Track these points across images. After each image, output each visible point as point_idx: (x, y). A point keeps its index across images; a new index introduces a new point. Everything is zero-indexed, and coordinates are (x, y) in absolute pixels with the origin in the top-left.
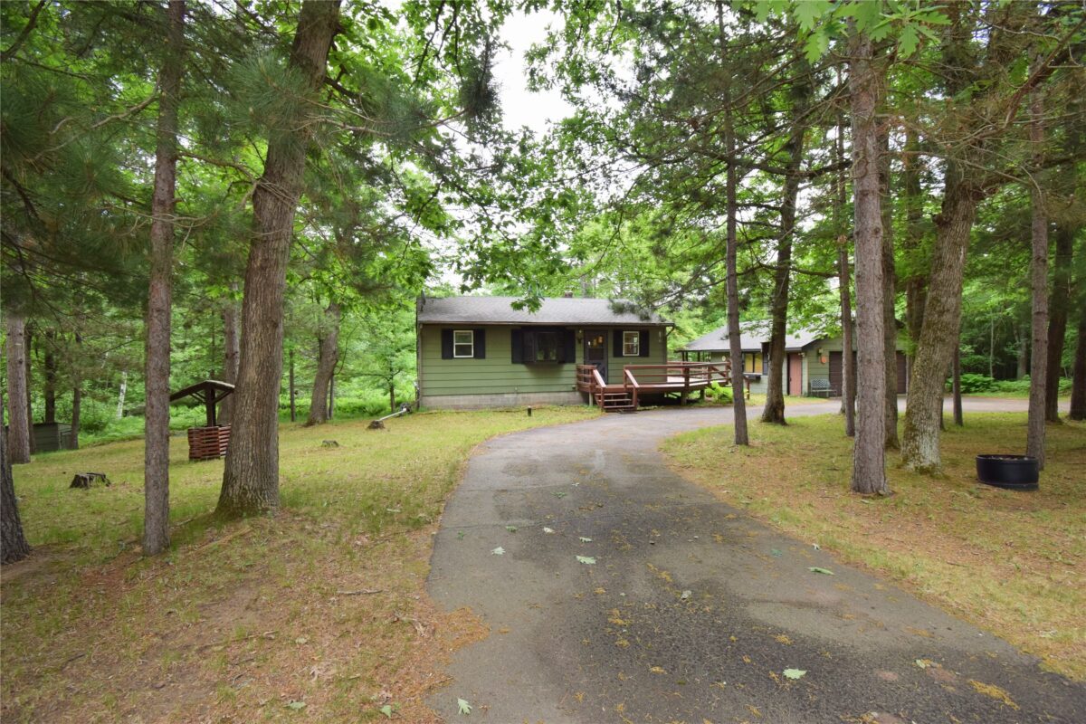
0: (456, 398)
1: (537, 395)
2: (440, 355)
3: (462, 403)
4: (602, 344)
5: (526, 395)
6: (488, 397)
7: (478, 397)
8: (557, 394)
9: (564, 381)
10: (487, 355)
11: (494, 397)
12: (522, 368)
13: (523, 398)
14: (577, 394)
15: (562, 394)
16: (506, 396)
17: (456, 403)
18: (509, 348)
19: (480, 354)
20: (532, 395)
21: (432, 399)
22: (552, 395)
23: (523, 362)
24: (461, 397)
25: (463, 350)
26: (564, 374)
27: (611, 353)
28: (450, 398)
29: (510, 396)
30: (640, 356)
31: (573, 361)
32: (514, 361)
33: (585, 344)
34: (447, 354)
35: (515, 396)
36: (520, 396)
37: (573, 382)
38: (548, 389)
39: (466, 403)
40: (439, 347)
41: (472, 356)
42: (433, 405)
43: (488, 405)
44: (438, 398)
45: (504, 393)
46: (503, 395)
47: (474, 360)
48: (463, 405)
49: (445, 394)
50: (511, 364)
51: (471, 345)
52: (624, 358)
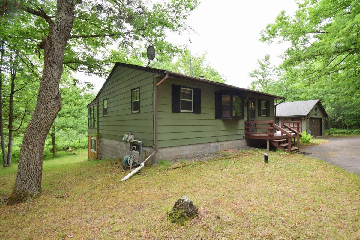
0: (181, 148)
1: (227, 143)
2: (170, 110)
3: (185, 153)
5: (223, 143)
6: (202, 146)
9: (239, 132)
10: (202, 111)
11: (205, 145)
12: (220, 122)
13: (221, 145)
14: (245, 140)
15: (238, 141)
16: (212, 144)
19: (197, 110)
20: (225, 143)
21: (164, 150)
22: (234, 142)
23: (221, 118)
24: (185, 148)
27: (257, 115)
28: (177, 148)
29: (214, 144)
30: (267, 116)
31: (243, 118)
32: (216, 117)
33: (248, 107)
34: (175, 109)
35: (216, 144)
36: (219, 143)
37: (243, 132)
38: (232, 138)
40: (170, 102)
41: (192, 111)
42: (165, 156)
43: (202, 153)
44: (168, 149)
45: (210, 143)
46: (210, 144)
47: (193, 114)
48: (186, 155)
49: (174, 145)
50: (215, 119)
51: (192, 101)
52: (262, 117)
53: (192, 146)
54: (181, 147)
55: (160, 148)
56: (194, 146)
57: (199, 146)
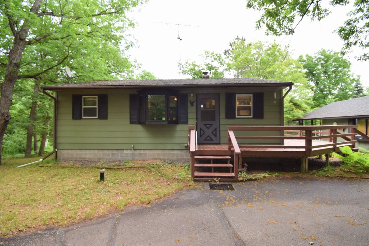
0: (84, 152)
1: (152, 152)
2: (71, 116)
3: (88, 156)
4: (214, 107)
5: (142, 152)
6: (110, 152)
7: (101, 152)
8: (171, 152)
9: (177, 140)
10: (108, 117)
11: (115, 152)
12: (139, 127)
13: (140, 154)
15: (176, 152)
16: (125, 152)
17: (83, 156)
18: (128, 110)
19: (103, 115)
20: (147, 152)
21: (65, 152)
22: (166, 152)
23: (140, 123)
24: (88, 152)
25: (90, 112)
26: (178, 134)
27: (223, 115)
28: (79, 151)
29: (129, 152)
30: (254, 117)
31: (186, 122)
32: (131, 122)
33: (198, 107)
34: (77, 115)
35: (132, 152)
36: (137, 152)
38: (161, 147)
39: (92, 156)
40: (70, 110)
41: (97, 117)
42: (66, 157)
43: (110, 159)
44: (70, 151)
45: (123, 149)
46: (122, 151)
47: (98, 120)
48: (89, 158)
49: (75, 148)
50: (129, 124)
51: (96, 108)
52: (236, 120)
53: (96, 151)
54: (84, 150)
55: (62, 149)
56: (99, 151)
57: (106, 151)
